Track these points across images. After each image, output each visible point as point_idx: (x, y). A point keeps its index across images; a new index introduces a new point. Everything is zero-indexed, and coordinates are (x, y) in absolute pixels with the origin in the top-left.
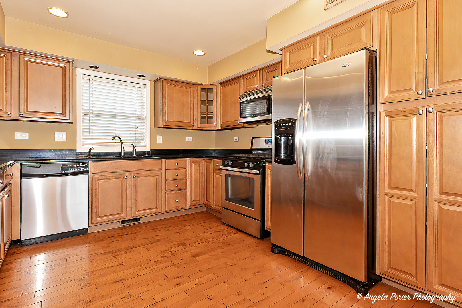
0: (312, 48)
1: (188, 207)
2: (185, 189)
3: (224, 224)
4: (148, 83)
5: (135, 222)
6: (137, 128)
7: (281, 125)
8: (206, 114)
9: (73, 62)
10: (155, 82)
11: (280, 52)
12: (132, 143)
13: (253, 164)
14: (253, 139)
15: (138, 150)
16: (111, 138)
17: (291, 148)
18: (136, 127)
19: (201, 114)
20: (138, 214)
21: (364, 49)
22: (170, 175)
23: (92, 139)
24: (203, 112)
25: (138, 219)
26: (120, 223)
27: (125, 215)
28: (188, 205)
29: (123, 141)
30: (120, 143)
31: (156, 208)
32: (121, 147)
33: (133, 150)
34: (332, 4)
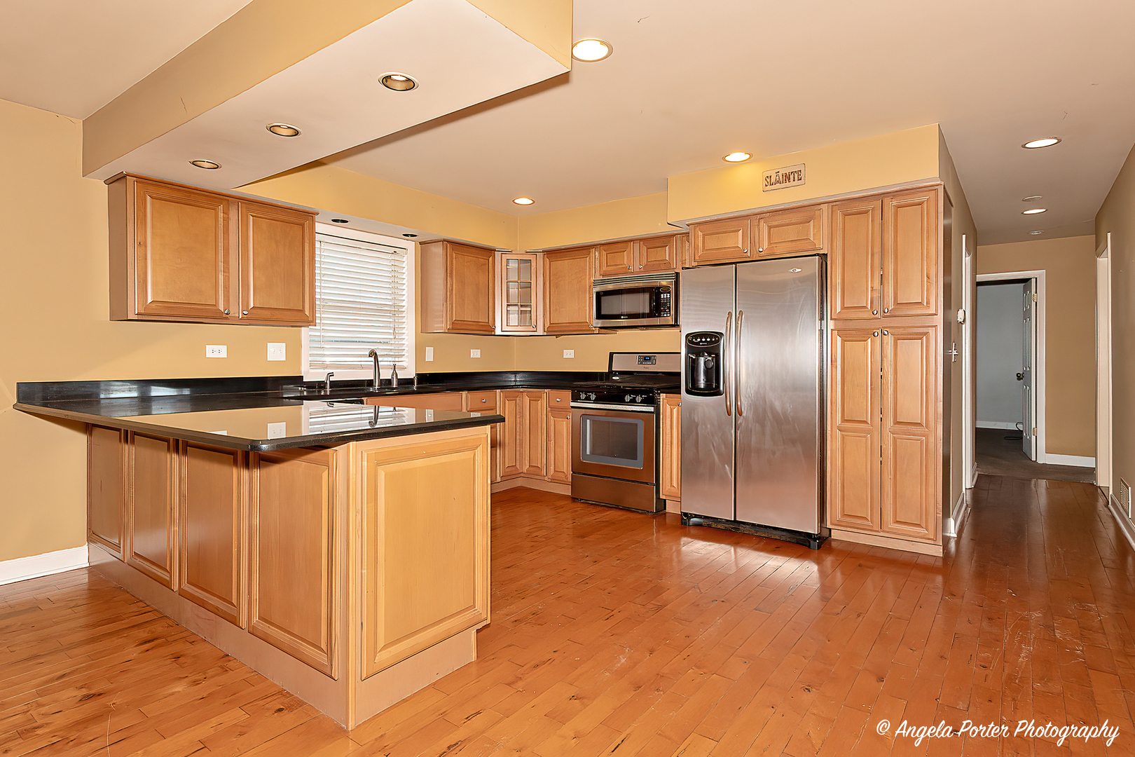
0: (740, 233)
4: (410, 245)
7: (699, 340)
8: (517, 305)
9: (317, 215)
12: (392, 363)
13: (641, 397)
14: (611, 355)
16: (368, 353)
17: (714, 373)
18: (392, 331)
19: (508, 305)
23: (325, 355)
28: (498, 476)
30: (374, 363)
32: (374, 371)
33: (393, 375)
34: (774, 187)
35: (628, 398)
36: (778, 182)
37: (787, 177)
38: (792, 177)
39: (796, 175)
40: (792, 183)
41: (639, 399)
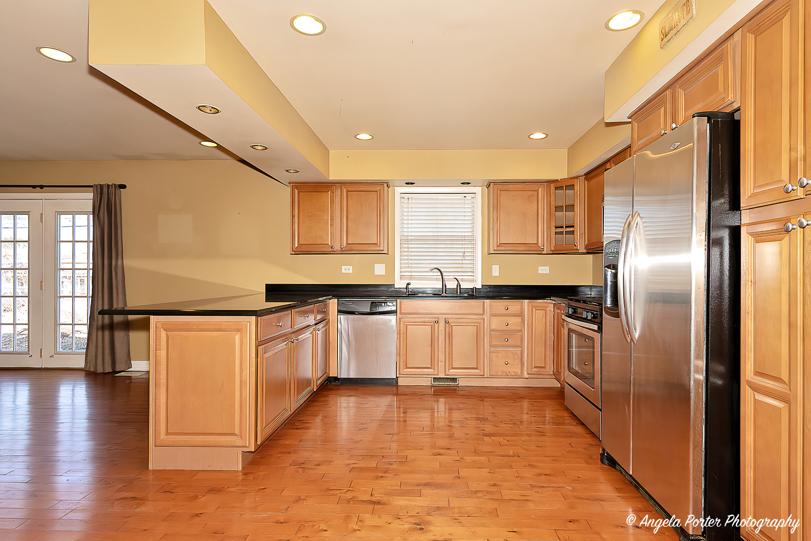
0: (662, 109)
1: (526, 376)
2: (521, 346)
3: (567, 409)
4: (478, 190)
5: (450, 383)
6: (464, 256)
8: (563, 227)
9: (387, 183)
10: (488, 186)
11: (630, 120)
12: (455, 277)
15: (464, 285)
18: (463, 254)
19: (556, 227)
20: (452, 373)
21: (695, 117)
22: (496, 323)
23: (412, 272)
24: (559, 224)
25: (454, 380)
26: (433, 381)
27: (436, 370)
28: (526, 373)
29: (444, 274)
30: (441, 277)
31: (476, 368)
32: (442, 282)
33: (457, 286)
34: (668, 37)
35: (585, 314)
36: (671, 29)
38: (681, 14)
41: (590, 316)
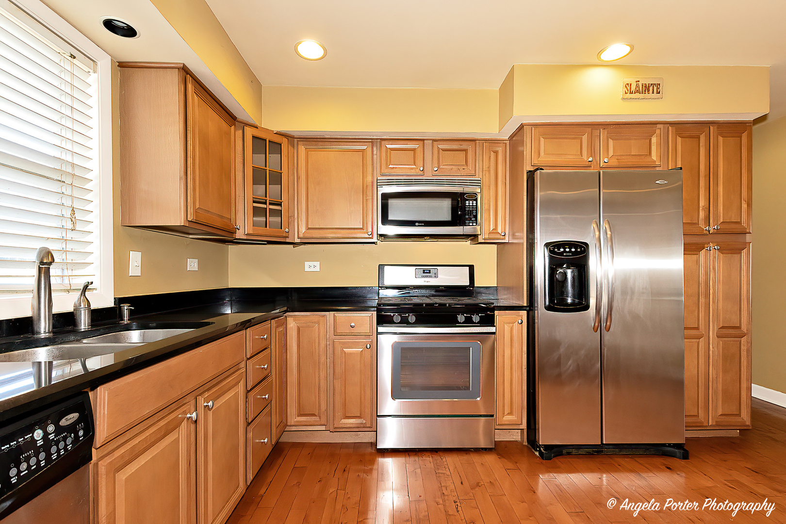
7: (562, 250)
13: (478, 316)
19: (253, 202)
34: (633, 96)
35: (461, 318)
36: (637, 91)
37: (646, 88)
38: (651, 88)
39: (655, 88)
40: (651, 95)
41: (476, 318)
